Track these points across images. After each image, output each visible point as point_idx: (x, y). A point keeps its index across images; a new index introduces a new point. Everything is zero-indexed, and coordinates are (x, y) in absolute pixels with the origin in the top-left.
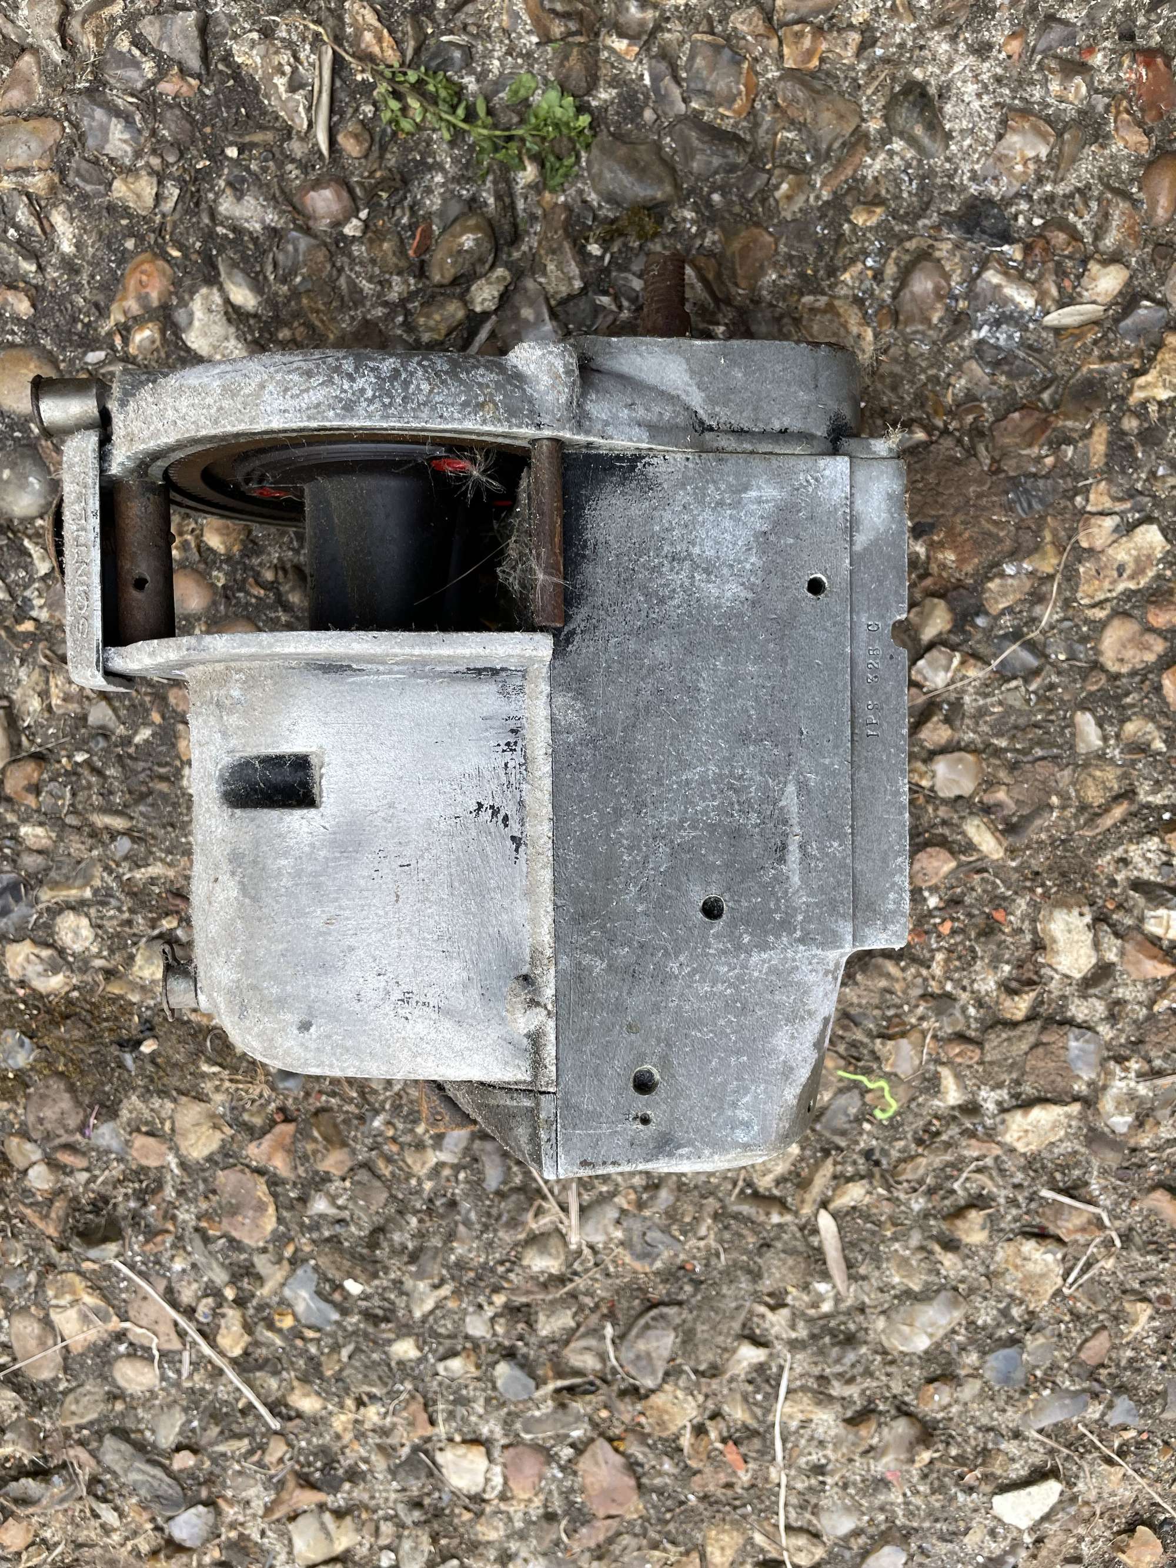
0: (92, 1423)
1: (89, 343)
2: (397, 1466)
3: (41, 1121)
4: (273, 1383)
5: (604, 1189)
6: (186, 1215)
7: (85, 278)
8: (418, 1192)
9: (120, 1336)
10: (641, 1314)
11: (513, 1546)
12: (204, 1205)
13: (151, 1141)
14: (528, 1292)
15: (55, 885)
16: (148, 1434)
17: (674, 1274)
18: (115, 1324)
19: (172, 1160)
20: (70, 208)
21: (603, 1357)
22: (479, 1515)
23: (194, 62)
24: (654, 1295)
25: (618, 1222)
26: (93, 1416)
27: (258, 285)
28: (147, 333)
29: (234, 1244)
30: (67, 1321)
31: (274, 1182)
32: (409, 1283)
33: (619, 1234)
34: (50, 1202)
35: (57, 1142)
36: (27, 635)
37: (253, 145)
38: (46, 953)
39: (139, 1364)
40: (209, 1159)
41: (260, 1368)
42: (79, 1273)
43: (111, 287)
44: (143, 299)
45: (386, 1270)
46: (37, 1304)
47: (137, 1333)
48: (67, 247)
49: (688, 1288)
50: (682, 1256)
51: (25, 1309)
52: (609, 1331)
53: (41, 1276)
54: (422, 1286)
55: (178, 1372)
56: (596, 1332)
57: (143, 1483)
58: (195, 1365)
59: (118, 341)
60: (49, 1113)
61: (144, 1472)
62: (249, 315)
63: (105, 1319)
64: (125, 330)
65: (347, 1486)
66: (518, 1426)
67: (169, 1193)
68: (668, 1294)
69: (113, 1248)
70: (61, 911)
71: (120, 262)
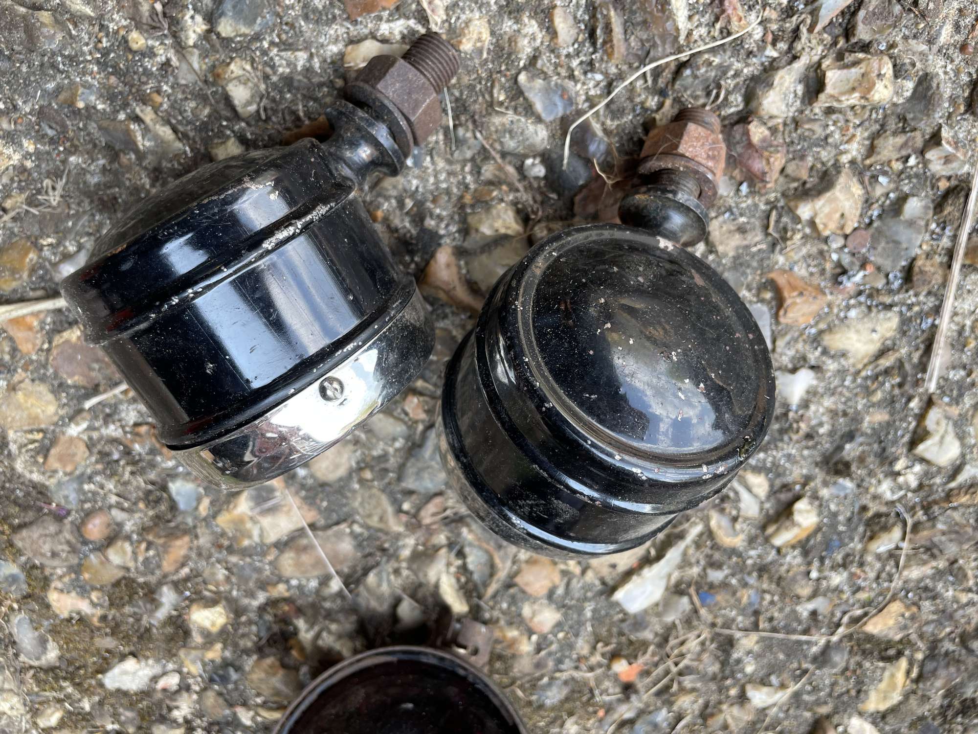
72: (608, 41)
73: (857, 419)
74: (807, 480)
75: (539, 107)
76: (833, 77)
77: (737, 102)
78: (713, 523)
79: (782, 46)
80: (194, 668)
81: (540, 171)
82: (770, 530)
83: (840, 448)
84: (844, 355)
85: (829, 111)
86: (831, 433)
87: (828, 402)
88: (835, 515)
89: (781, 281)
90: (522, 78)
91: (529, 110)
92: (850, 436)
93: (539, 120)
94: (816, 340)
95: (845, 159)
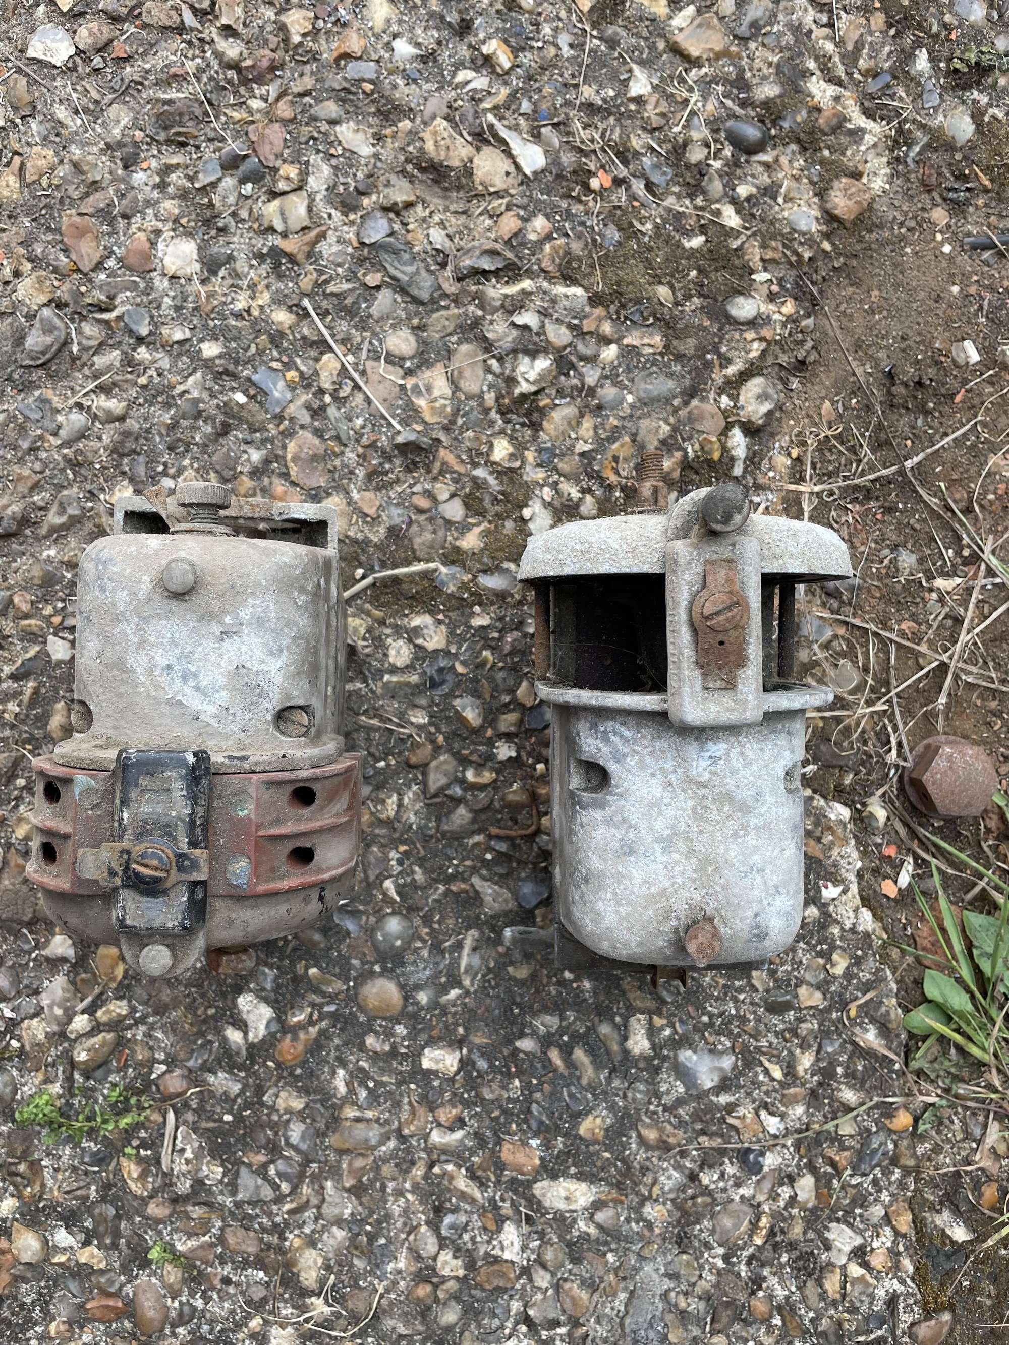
0: (438, 310)
1: (335, 1017)
2: (228, 262)
3: (434, 532)
4: (306, 331)
5: (66, 451)
6: (351, 456)
7: (333, 1053)
8: (193, 458)
9: (409, 373)
10: (50, 360)
11: (155, 194)
12: (337, 462)
13: (366, 511)
14: (126, 381)
15: (408, 684)
16: (399, 299)
17: (25, 387)
18: (410, 383)
19: (355, 495)
20: (335, 1095)
21: (79, 331)
22: (176, 221)
23: (244, 1171)
24: (41, 372)
25: (59, 427)
26: (435, 315)
27: (225, 1041)
28: (295, 1019)
29: (319, 433)
30: (441, 387)
31: (285, 475)
32: (205, 396)
33: (60, 418)
34: (441, 472)
35: (427, 515)
36: (404, 842)
37: (215, 1121)
38: (419, 641)
39: (397, 352)
40: (329, 495)
41: (314, 342)
42: (426, 423)
43: (317, 1046)
44: (295, 1039)
45: (218, 406)
46: (460, 401)
47: (394, 376)
48: (341, 1072)
49: (16, 377)
50: (20, 398)
51: (469, 397)
52: (75, 349)
53: (453, 422)
54: (195, 394)
55: (370, 343)
56: (84, 349)
57: (405, 264)
58: (359, 348)
59: (315, 1017)
60: (428, 536)
61: (402, 272)
62: (233, 1025)
63: (416, 387)
64: (311, 1022)
65: (265, 251)
66: (142, 285)
67: (361, 473)
68: (30, 373)
69: (400, 439)
70: (407, 667)
71: (306, 1061)
72: (184, 134)
73: (432, 15)
74: (470, 46)
75: (213, 178)
76: (224, 21)
77: (231, 74)
78: (488, 106)
79: (207, 48)
80: (540, 474)
81: (249, 186)
82: (499, 70)
83: (450, 24)
84: (388, 21)
85: (244, 24)
86: (438, 29)
87: (418, 31)
88: (498, 29)
89: (335, 54)
90: (197, 185)
91: (214, 185)
92: (442, 18)
93: (220, 179)
94: (377, 37)
95: (273, 18)
